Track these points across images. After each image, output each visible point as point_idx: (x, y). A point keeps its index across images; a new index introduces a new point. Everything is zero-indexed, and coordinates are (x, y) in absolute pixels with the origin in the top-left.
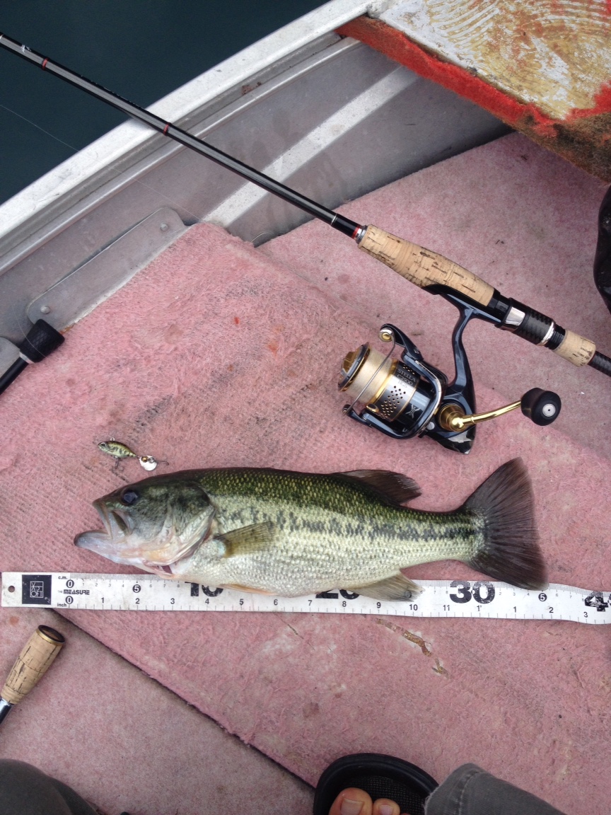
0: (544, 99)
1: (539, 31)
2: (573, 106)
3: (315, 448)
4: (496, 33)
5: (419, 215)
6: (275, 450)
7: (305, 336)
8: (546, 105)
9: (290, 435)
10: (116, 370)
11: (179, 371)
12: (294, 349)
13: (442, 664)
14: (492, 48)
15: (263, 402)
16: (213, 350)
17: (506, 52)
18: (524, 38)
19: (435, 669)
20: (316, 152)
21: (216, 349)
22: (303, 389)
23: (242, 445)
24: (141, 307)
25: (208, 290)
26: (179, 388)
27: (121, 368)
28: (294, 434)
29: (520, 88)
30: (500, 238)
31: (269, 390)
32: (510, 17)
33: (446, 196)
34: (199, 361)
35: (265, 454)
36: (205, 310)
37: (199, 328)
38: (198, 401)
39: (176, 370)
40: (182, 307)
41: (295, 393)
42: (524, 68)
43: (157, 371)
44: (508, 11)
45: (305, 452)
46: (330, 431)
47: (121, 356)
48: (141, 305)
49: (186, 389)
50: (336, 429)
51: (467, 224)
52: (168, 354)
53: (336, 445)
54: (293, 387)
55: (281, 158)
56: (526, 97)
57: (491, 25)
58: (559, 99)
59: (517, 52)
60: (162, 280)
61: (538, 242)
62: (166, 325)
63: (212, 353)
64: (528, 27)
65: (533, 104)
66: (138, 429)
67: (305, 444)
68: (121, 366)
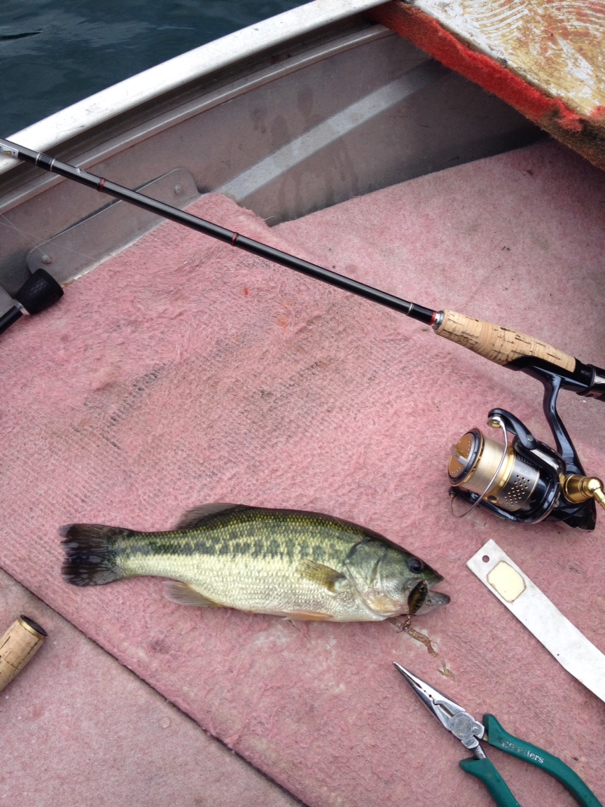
0: (571, 95)
1: (566, 34)
2: (598, 104)
3: (322, 427)
4: (526, 31)
5: (428, 215)
6: (280, 426)
7: (316, 313)
8: (572, 100)
9: (296, 412)
10: (115, 330)
11: (183, 336)
12: (304, 324)
13: (448, 667)
14: (522, 44)
15: (270, 376)
16: (220, 318)
17: (535, 49)
18: (552, 38)
19: (441, 672)
20: (335, 137)
21: (222, 319)
22: (312, 367)
23: (245, 418)
24: (147, 268)
25: (219, 258)
26: (181, 354)
27: (120, 329)
28: (300, 411)
29: (548, 82)
30: (506, 244)
31: (276, 364)
32: (538, 18)
33: (454, 200)
34: (204, 329)
35: (268, 429)
36: (214, 278)
37: (206, 295)
38: (200, 369)
39: (180, 335)
40: (190, 272)
41: (303, 369)
42: (551, 64)
43: (159, 335)
44: (536, 13)
45: (310, 430)
46: (338, 410)
47: (122, 316)
48: (147, 265)
49: (188, 355)
50: (344, 409)
51: (474, 228)
52: (172, 319)
53: (344, 425)
54: (302, 362)
55: (300, 139)
56: (553, 90)
57: (520, 23)
58: (585, 96)
59: (545, 50)
60: (170, 243)
61: (542, 252)
62: (172, 288)
63: (219, 321)
64: (554, 30)
65: (560, 98)
66: (134, 394)
67: (311, 422)
68: (122, 326)
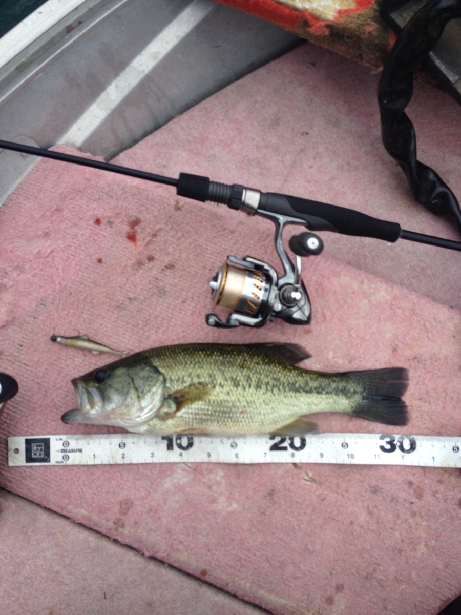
0: (314, 5)
2: (338, 7)
7: (158, 227)
8: (316, 10)
12: (150, 238)
13: (310, 474)
19: (305, 480)
20: (142, 76)
22: (163, 270)
24: (16, 222)
26: (60, 283)
27: (9, 275)
30: (305, 130)
33: (256, 102)
37: (68, 232)
38: (77, 292)
39: (55, 269)
40: (51, 216)
41: (157, 273)
43: (39, 272)
45: (173, 320)
46: (191, 300)
47: (7, 265)
49: (65, 283)
50: (195, 298)
51: (276, 122)
52: (46, 257)
53: (197, 311)
54: (155, 269)
56: (299, 4)
58: (326, 4)
60: (30, 197)
61: (335, 130)
62: (40, 233)
63: (82, 250)
65: (306, 10)
66: (31, 322)
67: (172, 313)
